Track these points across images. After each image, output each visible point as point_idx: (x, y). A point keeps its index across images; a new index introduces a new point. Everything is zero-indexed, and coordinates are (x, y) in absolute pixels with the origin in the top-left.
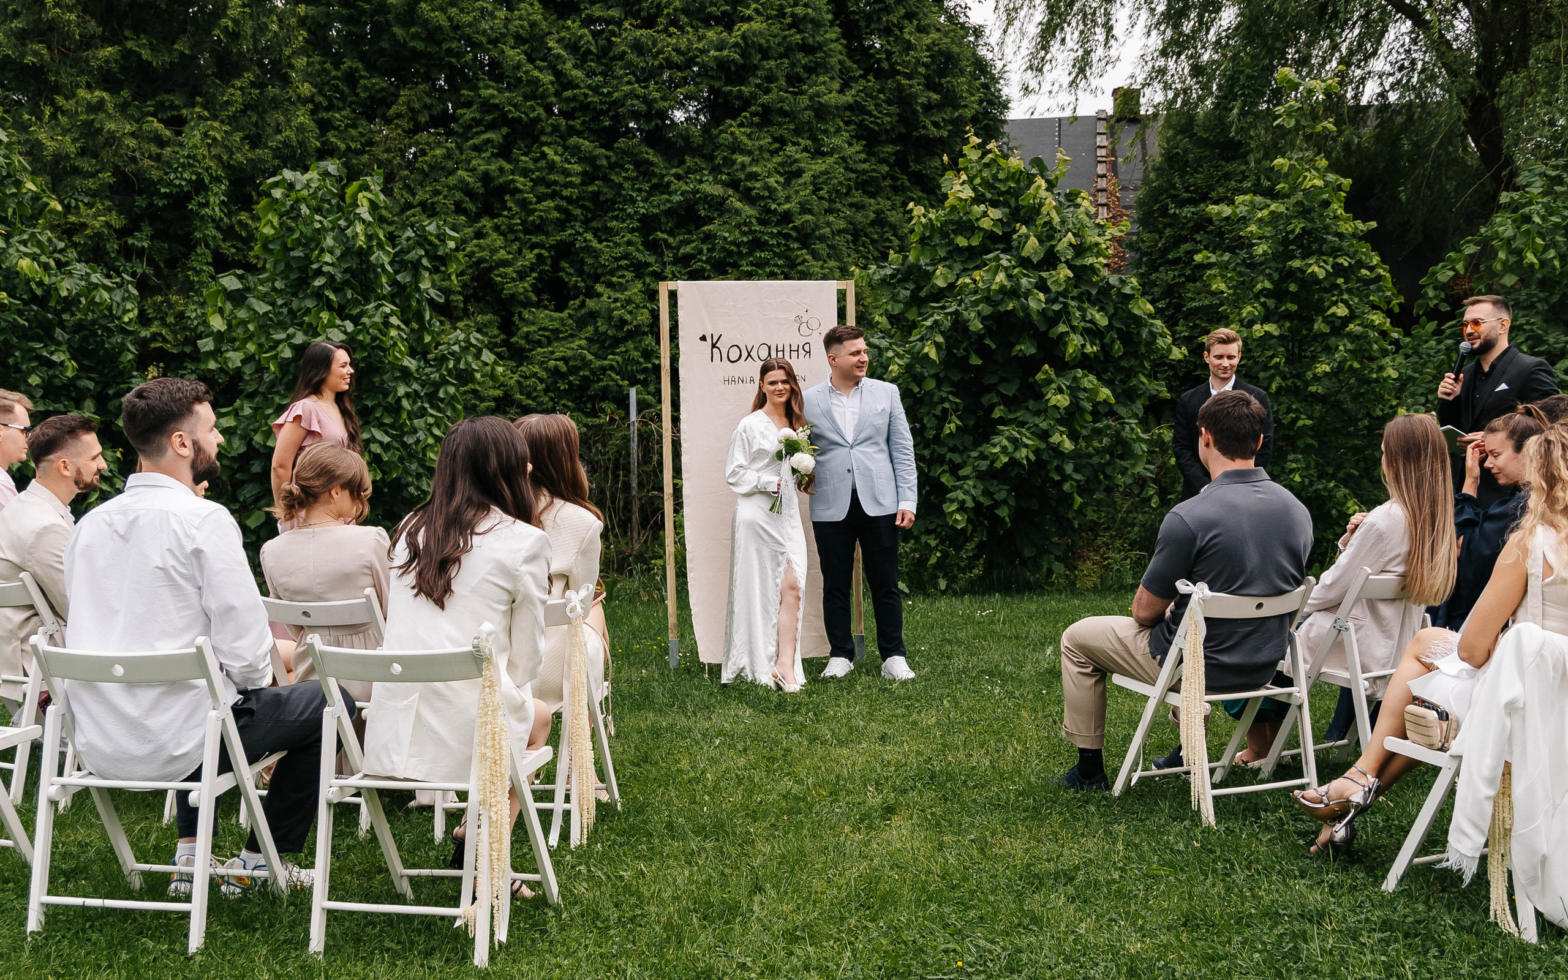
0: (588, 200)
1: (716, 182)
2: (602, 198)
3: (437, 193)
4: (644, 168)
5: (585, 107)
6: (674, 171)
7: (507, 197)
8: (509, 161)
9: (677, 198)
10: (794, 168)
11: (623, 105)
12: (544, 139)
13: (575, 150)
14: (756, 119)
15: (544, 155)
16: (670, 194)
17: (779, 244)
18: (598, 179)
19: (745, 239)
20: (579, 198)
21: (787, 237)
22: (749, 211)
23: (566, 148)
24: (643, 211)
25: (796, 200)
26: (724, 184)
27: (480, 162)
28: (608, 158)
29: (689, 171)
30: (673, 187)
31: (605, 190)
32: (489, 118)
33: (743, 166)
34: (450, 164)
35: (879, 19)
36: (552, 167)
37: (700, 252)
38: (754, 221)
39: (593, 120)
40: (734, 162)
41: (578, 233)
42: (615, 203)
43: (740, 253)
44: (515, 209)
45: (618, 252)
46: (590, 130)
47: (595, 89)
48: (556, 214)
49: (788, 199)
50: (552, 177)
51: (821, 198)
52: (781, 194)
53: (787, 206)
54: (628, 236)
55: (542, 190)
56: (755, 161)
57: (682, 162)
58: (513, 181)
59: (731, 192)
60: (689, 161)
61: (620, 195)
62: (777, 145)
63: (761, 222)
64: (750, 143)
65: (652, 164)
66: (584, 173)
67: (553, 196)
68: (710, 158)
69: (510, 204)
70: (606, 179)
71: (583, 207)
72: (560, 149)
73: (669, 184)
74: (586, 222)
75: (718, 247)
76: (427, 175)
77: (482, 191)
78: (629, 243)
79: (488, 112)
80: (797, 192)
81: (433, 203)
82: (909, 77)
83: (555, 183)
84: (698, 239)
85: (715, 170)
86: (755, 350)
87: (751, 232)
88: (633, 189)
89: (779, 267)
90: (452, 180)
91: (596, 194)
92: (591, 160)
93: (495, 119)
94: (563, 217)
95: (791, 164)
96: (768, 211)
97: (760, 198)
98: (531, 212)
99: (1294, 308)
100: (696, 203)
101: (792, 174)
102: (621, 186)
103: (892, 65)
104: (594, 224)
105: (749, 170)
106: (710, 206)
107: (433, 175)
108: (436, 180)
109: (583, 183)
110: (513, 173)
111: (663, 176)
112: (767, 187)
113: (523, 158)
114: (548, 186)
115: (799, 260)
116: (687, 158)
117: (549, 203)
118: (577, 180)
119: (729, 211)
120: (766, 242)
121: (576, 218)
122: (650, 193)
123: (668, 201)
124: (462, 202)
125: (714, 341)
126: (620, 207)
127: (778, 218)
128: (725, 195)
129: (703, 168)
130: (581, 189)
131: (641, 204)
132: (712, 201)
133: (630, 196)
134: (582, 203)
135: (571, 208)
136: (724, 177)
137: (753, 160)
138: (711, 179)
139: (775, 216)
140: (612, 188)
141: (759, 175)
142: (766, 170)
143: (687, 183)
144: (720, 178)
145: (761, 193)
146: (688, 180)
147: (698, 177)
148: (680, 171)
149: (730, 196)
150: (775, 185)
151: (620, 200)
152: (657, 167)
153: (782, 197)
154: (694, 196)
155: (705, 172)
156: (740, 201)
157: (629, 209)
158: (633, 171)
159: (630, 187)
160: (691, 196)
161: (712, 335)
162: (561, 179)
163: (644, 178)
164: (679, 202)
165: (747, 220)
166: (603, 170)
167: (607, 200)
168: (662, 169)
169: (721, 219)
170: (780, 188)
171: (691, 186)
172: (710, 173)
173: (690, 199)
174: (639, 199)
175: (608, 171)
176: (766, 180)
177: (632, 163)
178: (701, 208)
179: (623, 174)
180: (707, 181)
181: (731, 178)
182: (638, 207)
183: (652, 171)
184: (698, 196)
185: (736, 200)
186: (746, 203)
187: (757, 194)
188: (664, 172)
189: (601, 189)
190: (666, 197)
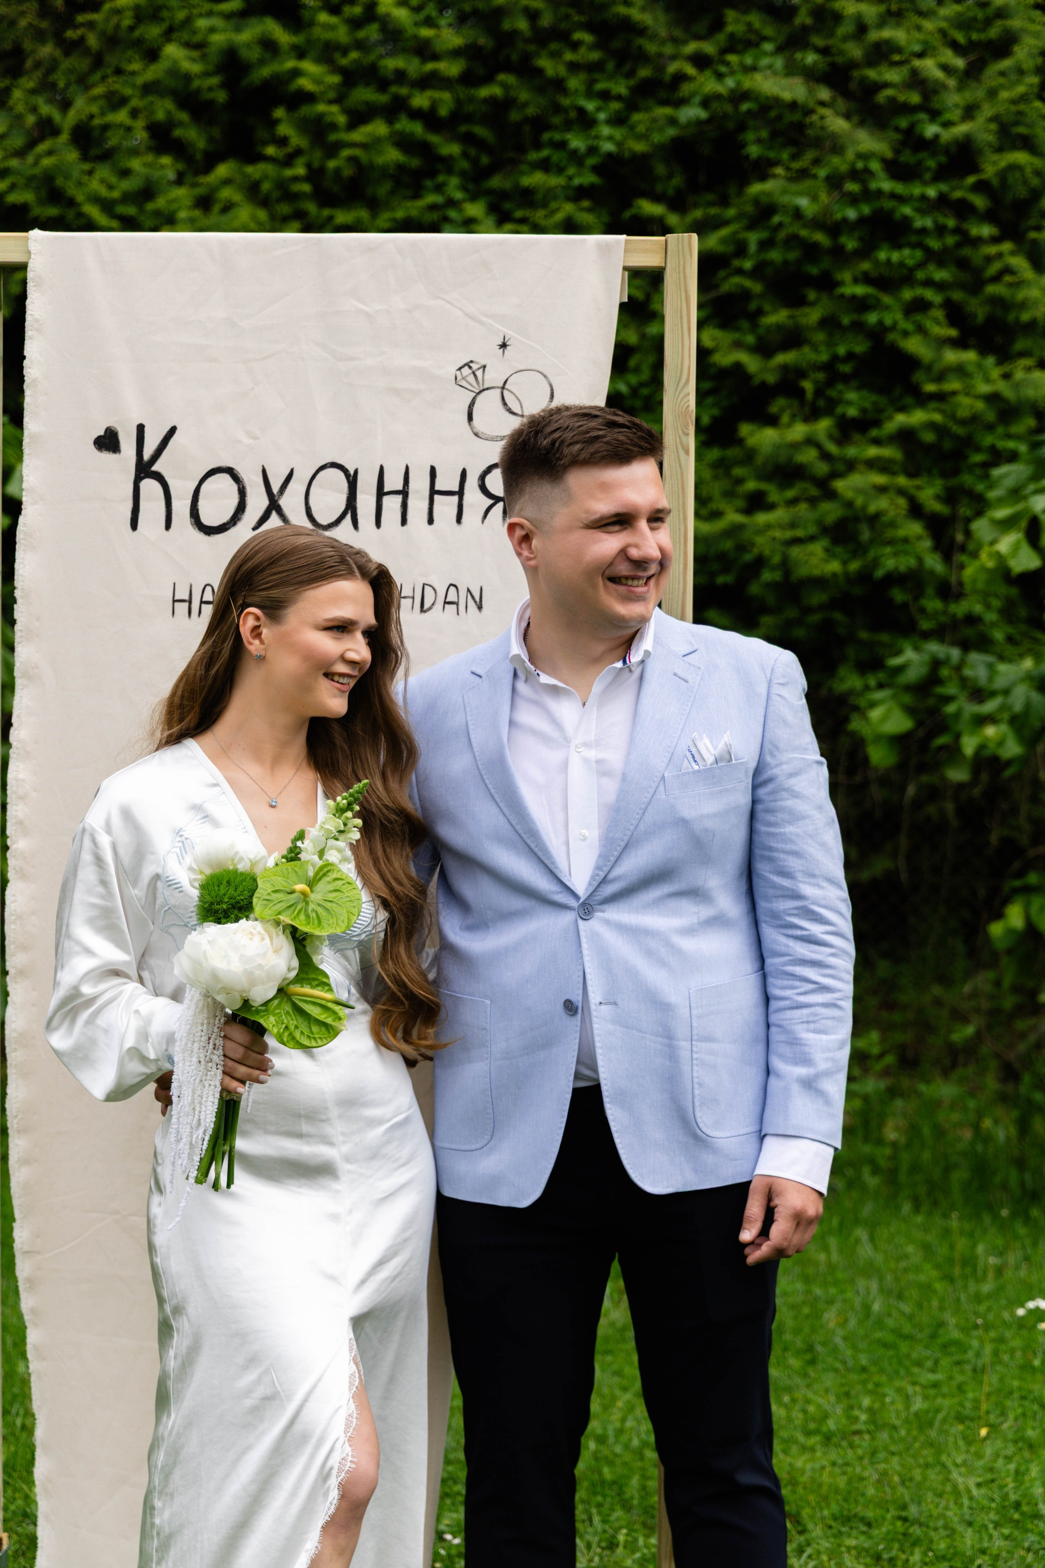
1: (791, 70)
2: (515, 116)
3: (115, 101)
6: (692, 47)
7: (279, 113)
9: (690, 113)
10: (993, 32)
15: (372, 6)
16: (679, 103)
17: (941, 230)
18: (507, 67)
19: (852, 214)
20: (457, 117)
21: (963, 209)
22: (867, 142)
24: (608, 147)
25: (990, 113)
26: (812, 76)
27: (218, 23)
28: (532, 16)
29: (734, 45)
30: (686, 89)
31: (524, 96)
33: (862, 29)
34: (153, 31)
36: (392, 38)
37: (741, 250)
38: (875, 166)
40: (838, 17)
41: (451, 203)
42: (548, 127)
43: (838, 252)
44: (297, 140)
48: (392, 155)
49: (969, 112)
50: (392, 63)
52: (954, 99)
53: (963, 129)
54: (568, 208)
55: (365, 94)
56: (892, 16)
57: (718, 25)
58: (296, 73)
59: (824, 94)
60: (733, 22)
61: (557, 109)
63: (897, 170)
65: (641, 31)
66: (468, 52)
67: (393, 108)
69: (284, 129)
70: (527, 70)
71: (468, 139)
73: (680, 78)
75: (782, 235)
76: (98, 61)
77: (221, 96)
80: (994, 92)
81: (105, 128)
83: (400, 76)
84: (740, 216)
85: (792, 42)
86: (296, 488)
87: (867, 195)
88: (590, 94)
89: (940, 286)
90: (153, 72)
91: (501, 106)
94: (415, 162)
95: (988, 23)
97: (899, 108)
98: (332, 150)
100: (742, 127)
101: (986, 48)
102: (559, 85)
104: (496, 182)
105: (874, 35)
106: (774, 134)
107: (111, 60)
108: (119, 71)
109: (468, 79)
110: (301, 53)
111: (666, 60)
112: (916, 81)
113: (323, 17)
114: (383, 84)
115: (994, 269)
116: (731, 15)
117: (379, 128)
118: (452, 68)
119: (817, 143)
120: (906, 222)
121: (447, 164)
122: (632, 104)
123: (673, 121)
125: (148, 453)
126: (557, 137)
127: (943, 159)
128: (811, 104)
129: (765, 39)
130: (462, 92)
131: (606, 131)
132: (779, 118)
133: (581, 111)
134: (463, 128)
135: (434, 139)
136: (811, 58)
137: (889, 13)
138: (779, 62)
139: (934, 154)
140: (540, 90)
141: (899, 50)
142: (920, 36)
143: (720, 76)
144: (802, 59)
145: (902, 98)
146: (723, 69)
147: (749, 60)
148: (709, 48)
149: (822, 104)
150: (939, 74)
151: (557, 120)
152: (653, 38)
153: (956, 106)
154: (736, 108)
155: (768, 47)
156: (847, 116)
157: (577, 142)
158: (593, 47)
159: (582, 88)
160: (729, 108)
161: (141, 429)
162: (413, 66)
163: (619, 66)
164: (699, 123)
165: (860, 165)
166: (520, 45)
167: (526, 120)
168: (663, 43)
169: (796, 165)
170: (952, 83)
171: (730, 82)
172: (779, 50)
173: (725, 116)
174: (602, 116)
175: (532, 48)
176: (917, 63)
177: (589, 27)
178: (750, 136)
179: (569, 56)
180: (770, 67)
181: (829, 59)
182: (597, 137)
183: (640, 48)
184: (745, 107)
185: (837, 113)
186: (862, 123)
187: (892, 100)
188: (668, 50)
189: (512, 93)
190: (667, 111)
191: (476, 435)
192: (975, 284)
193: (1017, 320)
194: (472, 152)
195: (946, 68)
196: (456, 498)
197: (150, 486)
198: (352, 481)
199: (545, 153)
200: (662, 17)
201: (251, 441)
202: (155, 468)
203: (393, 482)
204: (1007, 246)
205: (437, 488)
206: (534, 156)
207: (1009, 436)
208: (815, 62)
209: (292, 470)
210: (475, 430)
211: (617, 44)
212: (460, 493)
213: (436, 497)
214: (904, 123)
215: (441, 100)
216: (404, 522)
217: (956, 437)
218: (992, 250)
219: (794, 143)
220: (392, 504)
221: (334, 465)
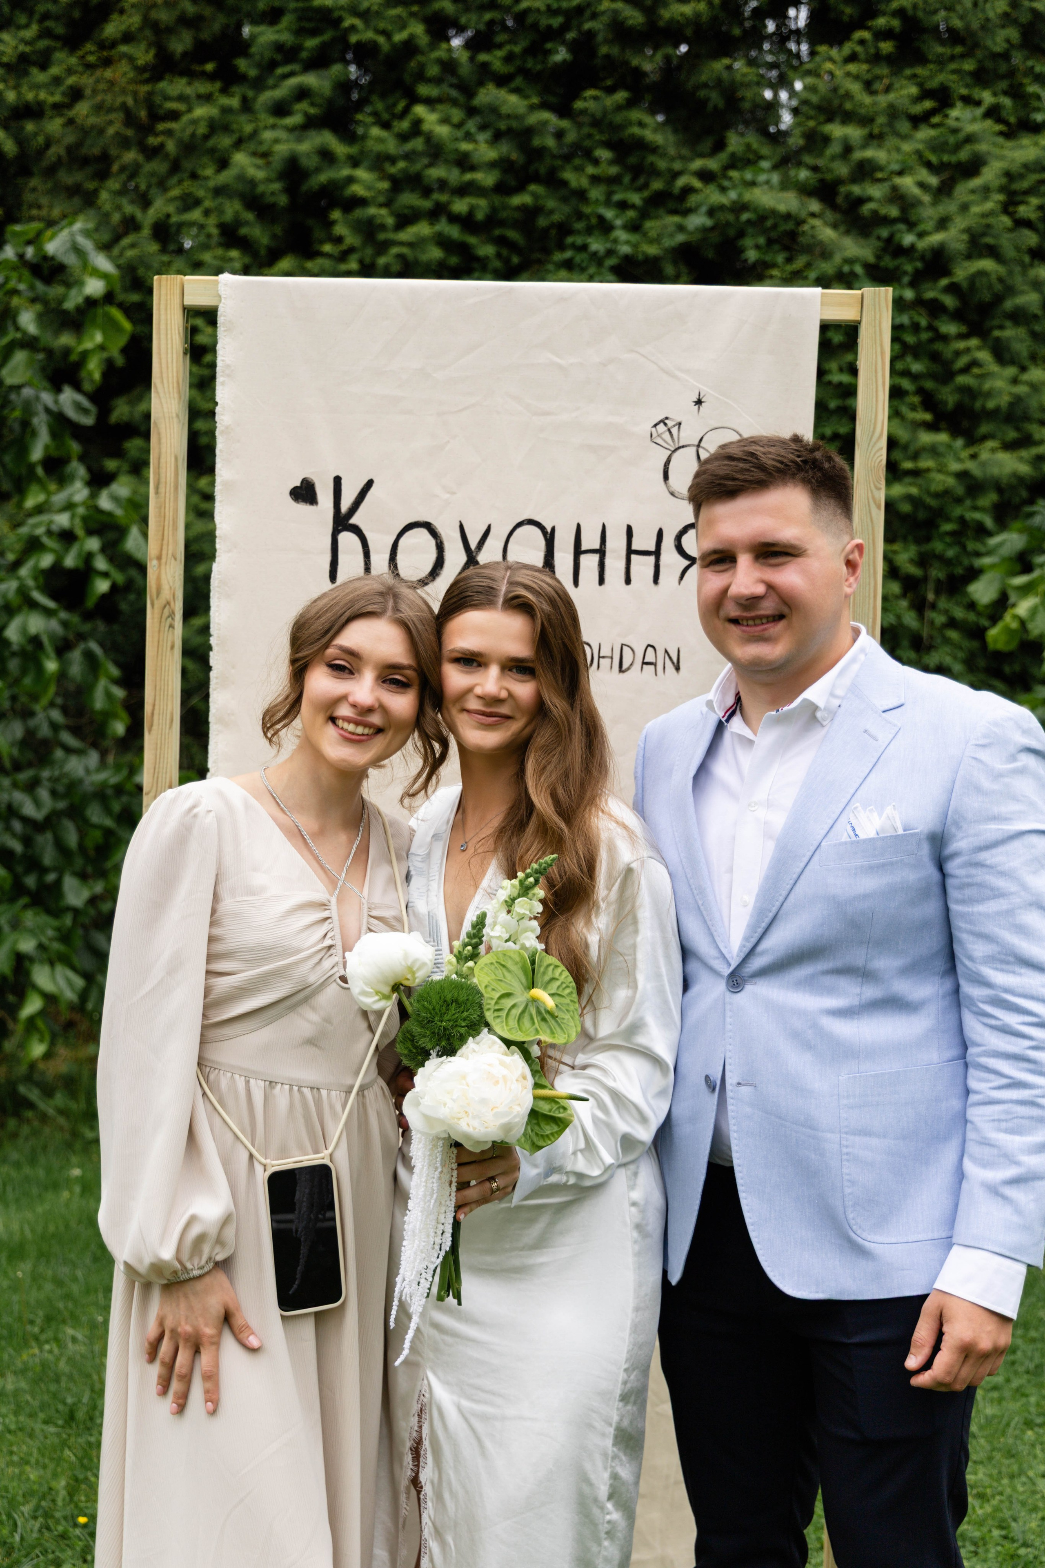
0: (516, 225)
1: (786, 184)
2: (542, 222)
6: (698, 164)
8: (348, 135)
9: (697, 221)
10: (964, 155)
11: (594, 16)
12: (424, 90)
13: (489, 116)
14: (886, 47)
15: (418, 123)
16: (687, 212)
18: (536, 178)
20: (492, 221)
21: (935, 308)
23: (472, 111)
24: (625, 249)
25: (960, 223)
26: (804, 189)
27: (281, 134)
28: (559, 135)
29: (734, 163)
30: (693, 200)
31: (551, 204)
32: (311, 43)
33: (848, 149)
36: (435, 150)
39: (527, 51)
40: (827, 140)
42: (570, 232)
44: (351, 239)
46: (523, 71)
49: (943, 223)
50: (436, 173)
51: (1022, 223)
52: (929, 213)
53: (937, 238)
55: (410, 200)
56: (874, 138)
57: (720, 146)
58: (351, 180)
59: (815, 206)
61: (580, 216)
62: (928, 104)
64: (867, 100)
65: (654, 149)
66: (503, 165)
67: (437, 212)
70: (554, 182)
71: (501, 241)
72: (457, 115)
73: (688, 190)
79: (314, 33)
80: (964, 208)
83: (443, 184)
86: (495, 542)
88: (608, 203)
91: (531, 213)
92: (521, 136)
93: (324, 46)
95: (958, 147)
100: (741, 234)
101: (957, 168)
102: (581, 195)
105: (859, 155)
106: (770, 241)
109: (501, 189)
111: (676, 175)
112: (897, 196)
113: (375, 132)
114: (427, 191)
115: (962, 362)
118: (487, 179)
119: (808, 249)
122: (645, 213)
123: (681, 228)
124: (238, 222)
125: (345, 506)
126: (579, 240)
127: (919, 265)
128: (803, 214)
129: (761, 158)
130: (497, 200)
131: (622, 235)
132: (775, 226)
133: (601, 218)
134: (497, 232)
135: (472, 240)
136: (803, 174)
137: (871, 136)
138: (775, 178)
139: (912, 260)
140: (564, 200)
141: (881, 169)
142: (900, 157)
143: (723, 190)
144: (796, 175)
145: (883, 211)
146: (726, 183)
147: (748, 176)
148: (713, 164)
149: (813, 215)
150: (916, 191)
151: (579, 226)
152: (663, 155)
153: (930, 218)
154: (738, 218)
155: (765, 164)
156: (835, 226)
157: (597, 245)
158: (612, 162)
159: (602, 198)
160: (731, 217)
161: (337, 481)
162: (454, 176)
163: (634, 179)
164: (705, 230)
165: (846, 269)
166: (548, 161)
167: (553, 225)
168: (673, 159)
169: (789, 268)
170: (926, 198)
171: (733, 195)
172: (775, 167)
173: (728, 224)
174: (618, 222)
175: (559, 162)
176: (898, 181)
177: (608, 145)
178: (748, 242)
179: (590, 170)
180: (767, 182)
181: (819, 176)
182: (615, 241)
183: (652, 164)
184: (745, 216)
185: (826, 224)
186: (847, 232)
187: (875, 212)
188: (677, 166)
189: (540, 202)
190: (676, 219)
191: (672, 494)
192: (946, 374)
193: (983, 407)
194: (505, 252)
195: (922, 185)
196: (652, 559)
197: (347, 539)
198: (550, 538)
199: (568, 254)
200: (671, 138)
201: (447, 496)
202: (353, 521)
203: (590, 541)
204: (974, 342)
205: (634, 547)
206: (558, 256)
207: (975, 508)
208: (807, 179)
209: (489, 527)
210: (671, 490)
211: (632, 160)
212: (657, 553)
213: (634, 557)
214: (885, 233)
215: (478, 206)
216: (601, 581)
217: (929, 508)
218: (961, 345)
219: (786, 248)
220: (589, 563)
221: (531, 522)
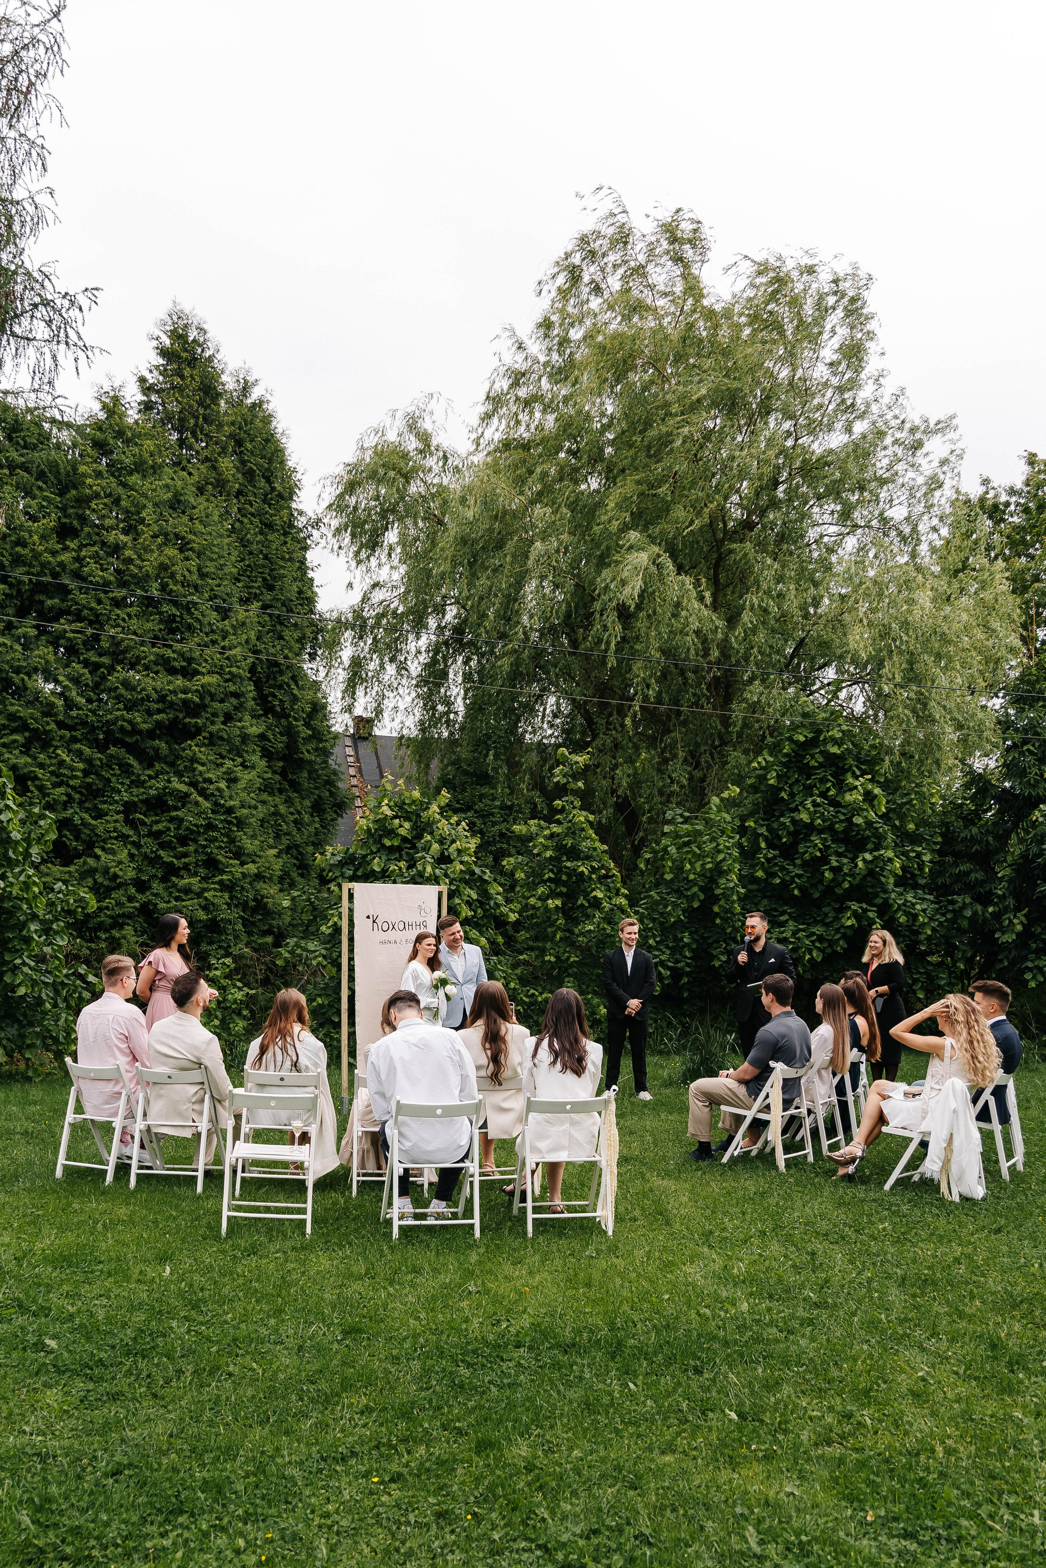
1: (181, 782)
4: (126, 769)
5: (84, 723)
6: (148, 772)
8: (30, 757)
9: (153, 792)
13: (80, 753)
14: (206, 742)
15: (57, 756)
16: (146, 788)
17: (225, 828)
18: (92, 774)
19: (203, 823)
20: (79, 787)
21: (230, 823)
22: (206, 804)
24: (126, 798)
26: (187, 784)
27: (11, 756)
28: (101, 760)
30: (147, 784)
32: (14, 725)
33: (201, 773)
35: (275, 678)
36: (61, 763)
37: (169, 829)
38: (209, 811)
40: (194, 770)
41: (76, 812)
43: (199, 833)
44: (36, 793)
45: (111, 827)
47: (93, 712)
49: (231, 798)
50: (62, 771)
52: (227, 793)
53: (232, 803)
54: (116, 816)
55: (54, 779)
57: (151, 766)
58: (33, 771)
59: (193, 790)
60: (157, 766)
62: (221, 760)
63: (213, 812)
64: (204, 758)
65: (132, 767)
66: (84, 770)
67: (61, 784)
68: (172, 764)
69: (32, 788)
70: (97, 774)
71: (80, 793)
72: (68, 752)
73: (144, 781)
74: (81, 803)
75: (183, 827)
78: (116, 821)
79: (14, 721)
82: (296, 720)
83: (64, 775)
84: (166, 820)
85: (179, 774)
87: (206, 818)
88: (118, 783)
89: (225, 843)
91: (89, 785)
92: (89, 761)
93: (18, 726)
94: (68, 800)
96: (216, 804)
97: (213, 795)
98: (48, 795)
99: (564, 890)
100: (166, 796)
101: (232, 781)
102: (109, 780)
103: (283, 709)
104: (89, 806)
105: (204, 776)
106: (177, 799)
109: (83, 777)
113: (40, 756)
117: (62, 790)
118: (79, 774)
119: (192, 803)
122: (131, 787)
123: (144, 793)
127: (225, 810)
139: (223, 808)
147: (166, 778)
149: (192, 792)
152: (135, 769)
154: (165, 791)
173: (161, 793)
177: (117, 764)
179: (111, 772)
184: (167, 791)
185: (196, 795)
188: (140, 772)
190: (142, 790)
214: (215, 800)
